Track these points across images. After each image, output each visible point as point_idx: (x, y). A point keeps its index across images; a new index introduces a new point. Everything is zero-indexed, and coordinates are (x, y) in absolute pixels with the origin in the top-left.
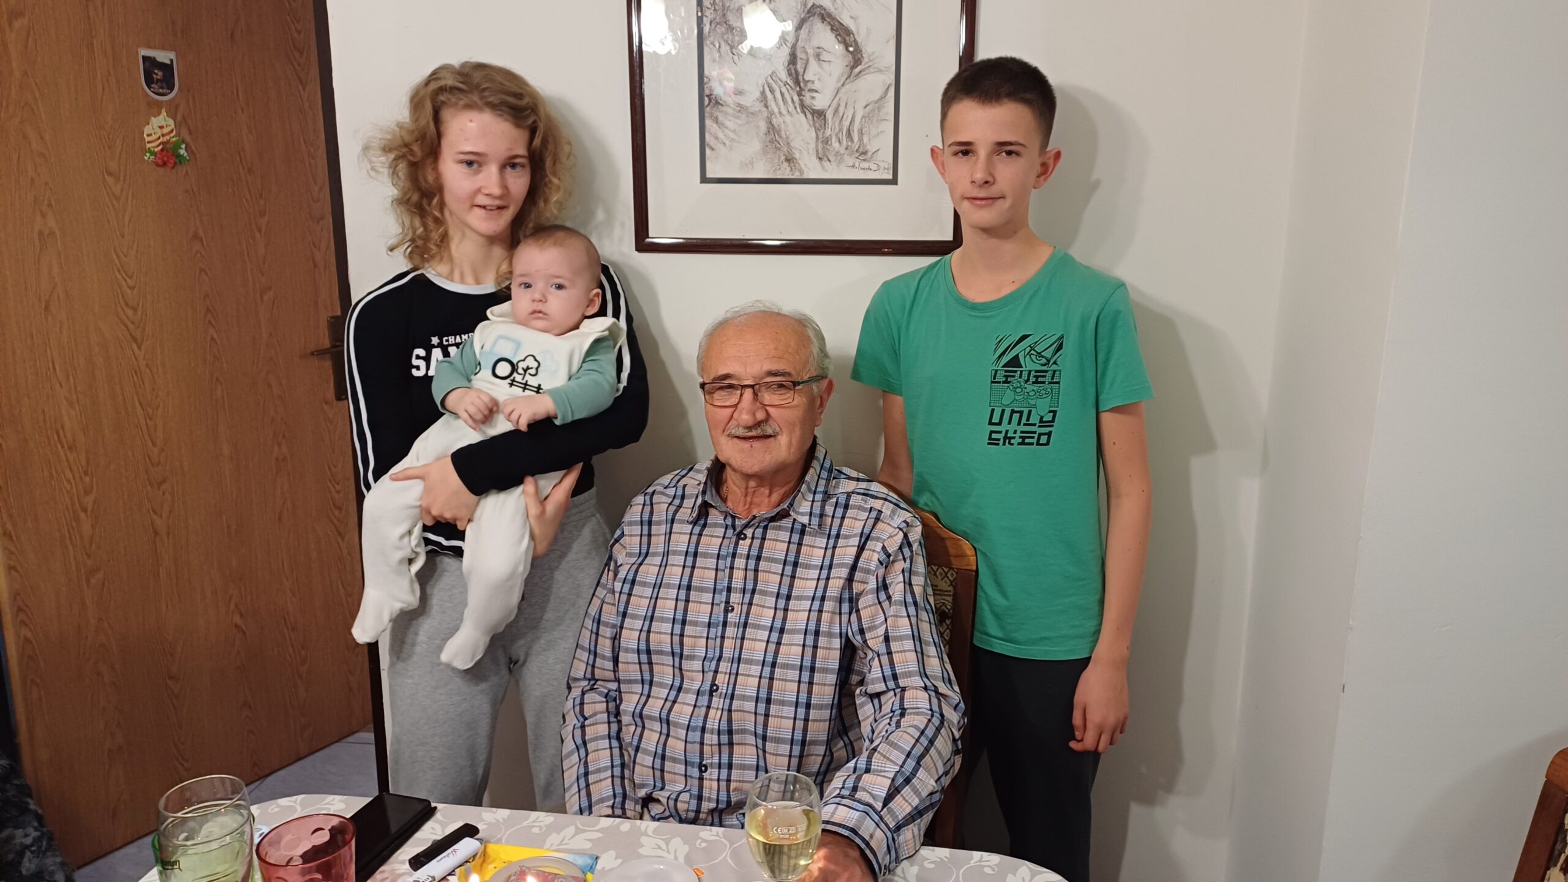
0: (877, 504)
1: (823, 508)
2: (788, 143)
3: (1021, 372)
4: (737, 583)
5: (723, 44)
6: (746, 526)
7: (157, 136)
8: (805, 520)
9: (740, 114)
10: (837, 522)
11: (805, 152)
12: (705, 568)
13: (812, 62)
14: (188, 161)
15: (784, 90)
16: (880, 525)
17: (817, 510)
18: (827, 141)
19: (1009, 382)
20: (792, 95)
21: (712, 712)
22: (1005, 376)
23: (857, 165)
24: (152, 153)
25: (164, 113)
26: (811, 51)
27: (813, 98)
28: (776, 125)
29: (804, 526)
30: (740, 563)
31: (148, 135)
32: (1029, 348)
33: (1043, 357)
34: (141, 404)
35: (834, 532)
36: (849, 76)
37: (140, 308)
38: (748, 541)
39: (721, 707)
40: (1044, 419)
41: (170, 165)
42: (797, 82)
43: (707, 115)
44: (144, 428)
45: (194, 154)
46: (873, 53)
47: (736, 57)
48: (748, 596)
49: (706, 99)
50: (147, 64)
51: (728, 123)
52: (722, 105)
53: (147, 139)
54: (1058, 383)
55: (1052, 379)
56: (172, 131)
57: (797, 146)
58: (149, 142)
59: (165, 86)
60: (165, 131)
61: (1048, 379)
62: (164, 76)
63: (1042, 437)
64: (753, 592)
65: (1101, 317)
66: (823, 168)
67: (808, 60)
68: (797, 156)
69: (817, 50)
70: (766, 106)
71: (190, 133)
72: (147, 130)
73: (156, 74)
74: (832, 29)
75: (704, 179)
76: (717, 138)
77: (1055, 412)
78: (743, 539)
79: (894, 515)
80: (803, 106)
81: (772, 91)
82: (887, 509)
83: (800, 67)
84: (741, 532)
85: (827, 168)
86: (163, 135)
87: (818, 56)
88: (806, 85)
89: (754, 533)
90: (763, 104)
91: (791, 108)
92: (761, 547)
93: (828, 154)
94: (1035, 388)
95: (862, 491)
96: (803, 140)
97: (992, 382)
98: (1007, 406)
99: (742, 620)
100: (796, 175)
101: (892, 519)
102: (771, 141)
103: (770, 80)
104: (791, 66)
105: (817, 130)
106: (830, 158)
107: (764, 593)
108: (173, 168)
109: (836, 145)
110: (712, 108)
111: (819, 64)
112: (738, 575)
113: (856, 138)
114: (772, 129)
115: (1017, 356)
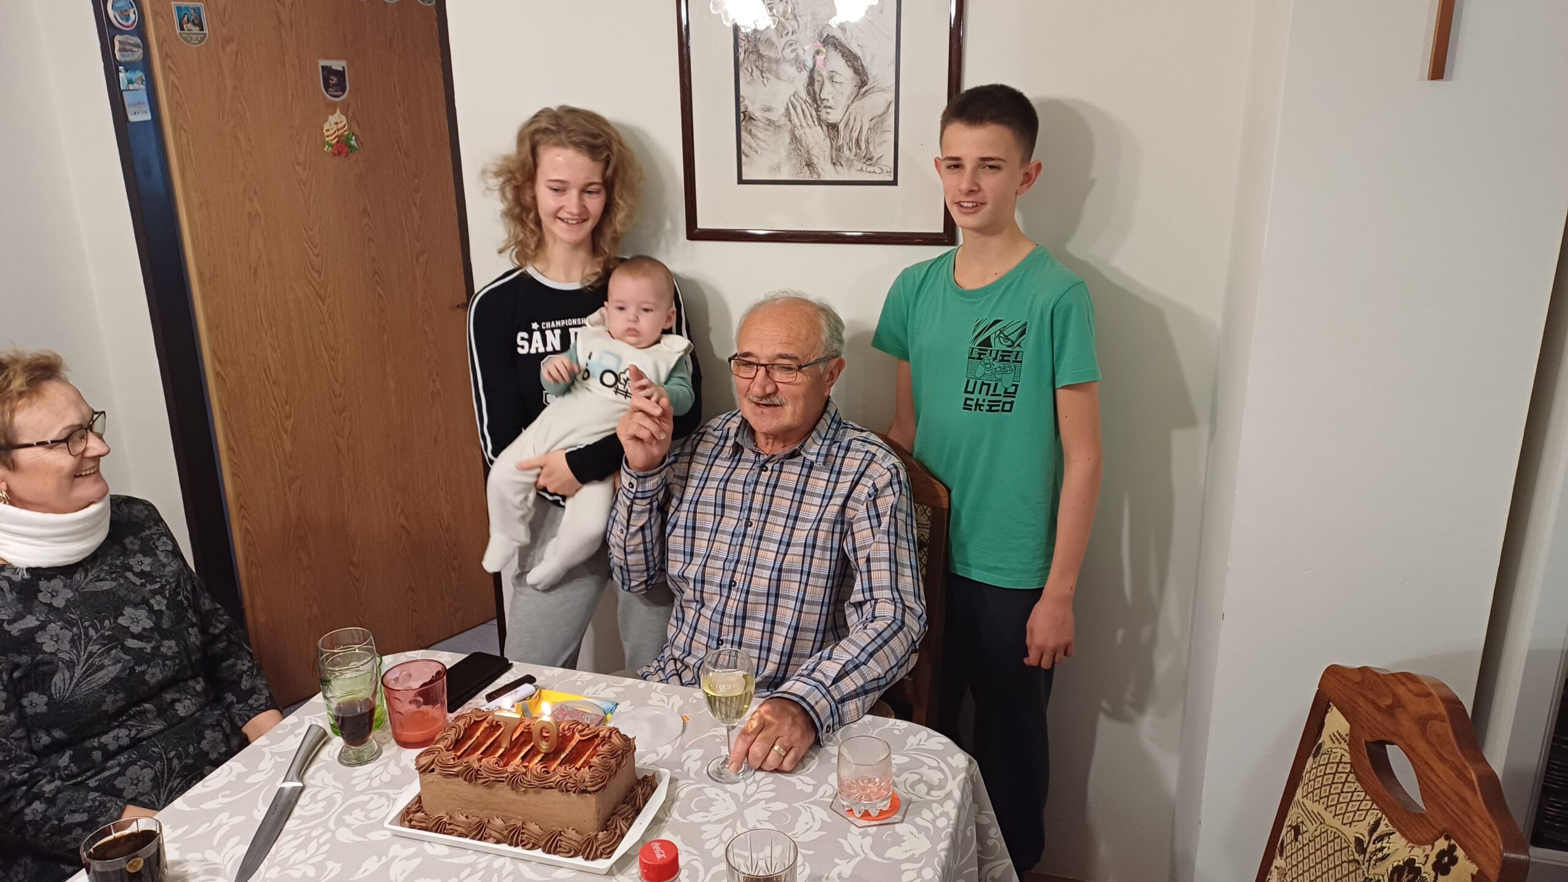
0: (873, 449)
1: (829, 449)
2: (808, 151)
3: (991, 351)
4: (757, 505)
5: (754, 69)
6: (768, 461)
7: (333, 131)
8: (813, 458)
9: (769, 127)
10: (839, 461)
11: (822, 159)
12: (734, 492)
13: (827, 82)
14: (358, 149)
15: (804, 107)
16: (873, 466)
17: (824, 451)
18: (839, 149)
19: (981, 359)
20: (810, 111)
21: (731, 602)
22: (979, 353)
23: (864, 169)
24: (330, 145)
25: (338, 111)
26: (825, 74)
27: (828, 113)
28: (798, 136)
29: (812, 463)
30: (760, 489)
31: (327, 131)
32: (999, 332)
33: (1009, 339)
34: (325, 347)
35: (836, 468)
36: (858, 95)
37: (323, 272)
38: (769, 473)
39: (738, 598)
40: (1008, 391)
41: (344, 155)
42: (815, 100)
43: (742, 128)
44: (329, 367)
45: (362, 144)
46: (877, 76)
47: (765, 80)
48: (763, 515)
49: (742, 115)
50: (325, 72)
51: (760, 135)
52: (754, 120)
53: (326, 134)
54: (1021, 362)
55: (1016, 358)
56: (345, 126)
57: (816, 153)
58: (327, 136)
59: (339, 89)
60: (340, 126)
61: (1012, 358)
62: (338, 80)
63: (1006, 405)
64: (768, 512)
65: (1055, 310)
66: (837, 172)
67: (823, 82)
68: (815, 162)
69: (831, 73)
70: (790, 121)
71: (359, 126)
72: (326, 126)
73: (332, 80)
74: (843, 56)
75: (741, 181)
76: (750, 147)
77: (1017, 386)
78: (765, 471)
79: (886, 458)
80: (819, 120)
81: (795, 108)
82: (880, 453)
83: (817, 88)
84: (763, 465)
85: (839, 171)
86: (338, 130)
87: (831, 78)
88: (822, 103)
89: (773, 467)
90: (787, 118)
91: (810, 122)
92: (778, 478)
93: (840, 160)
94: (1002, 366)
95: (862, 439)
96: (820, 148)
97: (969, 358)
98: (979, 379)
99: (758, 534)
100: (815, 178)
101: (884, 461)
102: (794, 149)
103: (792, 98)
104: (810, 87)
105: (831, 140)
106: (842, 163)
107: (777, 514)
108: (346, 156)
109: (847, 152)
110: (747, 122)
111: (833, 85)
112: (758, 498)
113: (863, 147)
114: (795, 139)
115: (989, 337)
